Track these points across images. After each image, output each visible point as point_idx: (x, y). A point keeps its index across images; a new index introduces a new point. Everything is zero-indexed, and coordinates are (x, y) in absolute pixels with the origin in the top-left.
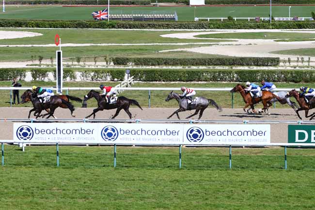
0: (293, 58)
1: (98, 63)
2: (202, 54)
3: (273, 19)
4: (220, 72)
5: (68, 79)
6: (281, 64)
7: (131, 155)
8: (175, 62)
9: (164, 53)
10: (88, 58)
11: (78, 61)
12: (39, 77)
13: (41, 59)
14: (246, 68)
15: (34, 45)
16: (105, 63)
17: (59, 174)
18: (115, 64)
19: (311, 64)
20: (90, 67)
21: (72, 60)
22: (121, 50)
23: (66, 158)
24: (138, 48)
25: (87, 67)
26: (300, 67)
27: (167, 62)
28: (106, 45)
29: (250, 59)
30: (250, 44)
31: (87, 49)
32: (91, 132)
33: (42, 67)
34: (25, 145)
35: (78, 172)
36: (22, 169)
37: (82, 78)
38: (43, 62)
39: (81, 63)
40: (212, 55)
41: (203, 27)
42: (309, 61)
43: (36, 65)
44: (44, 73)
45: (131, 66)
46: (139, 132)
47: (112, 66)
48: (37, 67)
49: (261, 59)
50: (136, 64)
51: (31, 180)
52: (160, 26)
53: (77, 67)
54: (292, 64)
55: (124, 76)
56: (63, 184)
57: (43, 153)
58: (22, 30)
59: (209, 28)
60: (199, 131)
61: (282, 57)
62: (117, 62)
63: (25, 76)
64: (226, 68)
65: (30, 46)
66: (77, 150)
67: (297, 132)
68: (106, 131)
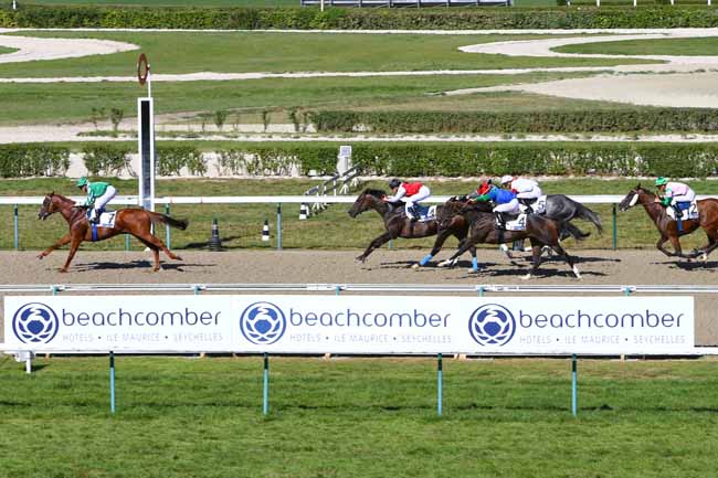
1: (271, 128)
2: (562, 100)
4: (597, 149)
5: (183, 171)
7: (317, 381)
8: (481, 123)
9: (460, 98)
10: (248, 114)
11: (220, 123)
12: (104, 168)
13: (118, 116)
14: (674, 139)
15: (111, 79)
16: (291, 128)
18: (319, 128)
20: (252, 139)
21: (205, 118)
22: (343, 90)
23: (139, 389)
24: (389, 84)
25: (242, 138)
28: (307, 75)
30: (703, 71)
31: (255, 89)
32: (213, 320)
33: (120, 138)
35: (165, 428)
36: (14, 422)
37: (222, 168)
38: (123, 125)
39: (227, 128)
40: (589, 103)
43: (104, 134)
44: (117, 156)
45: (363, 136)
46: (342, 319)
47: (311, 135)
48: (106, 138)
50: (377, 130)
51: (35, 450)
52: (460, 23)
53: (214, 138)
55: (336, 162)
56: (118, 459)
57: (78, 378)
58: (85, 36)
60: (502, 316)
62: (328, 122)
63: (66, 165)
64: (621, 138)
65: (99, 79)
68: (252, 316)
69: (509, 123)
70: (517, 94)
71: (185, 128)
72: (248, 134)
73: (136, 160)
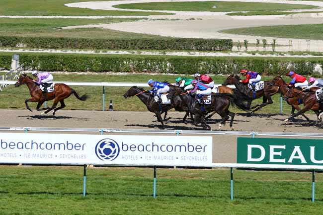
0: (252, 39)
4: (147, 59)
6: (234, 48)
7: (16, 178)
8: (84, 44)
9: (69, 30)
14: (185, 54)
19: (277, 49)
22: (7, 25)
26: (260, 53)
30: (193, 19)
40: (137, 35)
45: (22, 49)
46: (29, 146)
50: (29, 46)
54: (250, 49)
55: (11, 63)
61: (235, 38)
64: (157, 53)
67: (250, 147)
69: (98, 44)
70: (99, 29)
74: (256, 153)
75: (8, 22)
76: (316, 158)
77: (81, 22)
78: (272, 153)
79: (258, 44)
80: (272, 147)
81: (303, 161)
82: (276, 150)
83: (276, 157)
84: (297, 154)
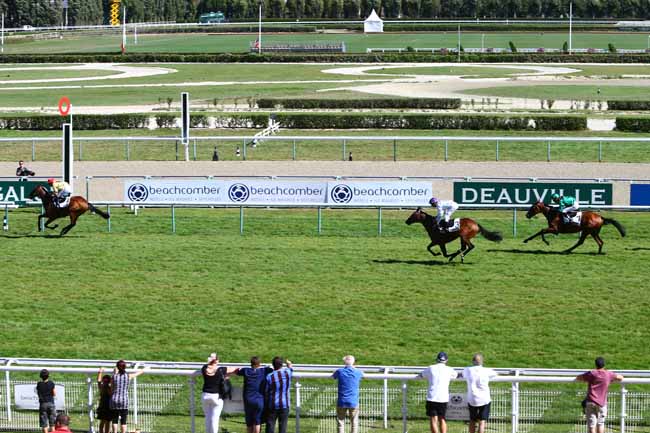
0: (478, 99)
1: (239, 106)
3: (462, 50)
4: (385, 117)
5: (200, 125)
6: (463, 106)
8: (333, 104)
9: (323, 94)
10: (228, 100)
11: (215, 104)
12: (165, 124)
13: (170, 101)
14: (419, 112)
16: (247, 106)
17: (172, 242)
18: (260, 107)
19: (500, 106)
20: (230, 111)
21: (208, 102)
24: (291, 87)
25: (225, 111)
26: (485, 111)
27: (323, 105)
29: (425, 100)
30: (430, 82)
31: (230, 89)
34: (137, 207)
37: (217, 124)
38: (173, 105)
39: (219, 106)
41: (375, 61)
42: (496, 103)
43: (164, 109)
44: (171, 119)
45: (279, 110)
46: (275, 191)
47: (256, 110)
48: (165, 111)
49: (437, 100)
50: (286, 107)
53: (213, 111)
54: (477, 107)
55: (267, 122)
59: (383, 61)
60: (346, 190)
61: (464, 98)
62: (264, 104)
63: (148, 123)
64: (396, 112)
65: (161, 85)
66: (198, 213)
67: (464, 190)
68: (234, 190)
69: (342, 105)
70: (349, 91)
71: (200, 106)
72: (228, 109)
73: (179, 122)
74: (470, 195)
75: (271, 87)
76: (520, 199)
77: (336, 85)
78: (483, 195)
79: (483, 103)
80: (483, 190)
81: (510, 201)
82: (486, 192)
83: (486, 198)
84: (504, 196)
